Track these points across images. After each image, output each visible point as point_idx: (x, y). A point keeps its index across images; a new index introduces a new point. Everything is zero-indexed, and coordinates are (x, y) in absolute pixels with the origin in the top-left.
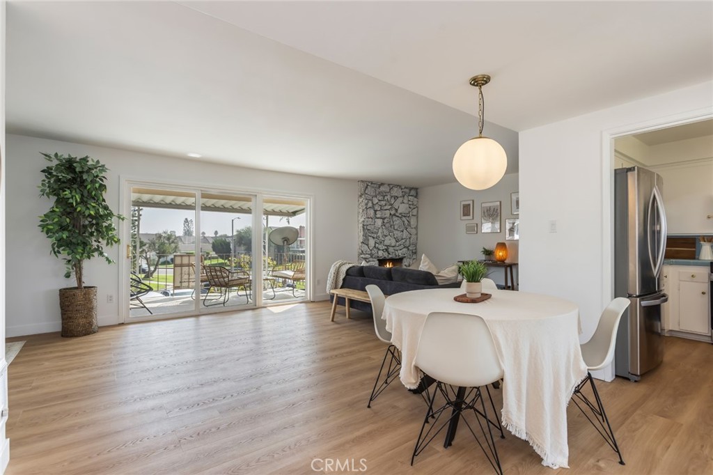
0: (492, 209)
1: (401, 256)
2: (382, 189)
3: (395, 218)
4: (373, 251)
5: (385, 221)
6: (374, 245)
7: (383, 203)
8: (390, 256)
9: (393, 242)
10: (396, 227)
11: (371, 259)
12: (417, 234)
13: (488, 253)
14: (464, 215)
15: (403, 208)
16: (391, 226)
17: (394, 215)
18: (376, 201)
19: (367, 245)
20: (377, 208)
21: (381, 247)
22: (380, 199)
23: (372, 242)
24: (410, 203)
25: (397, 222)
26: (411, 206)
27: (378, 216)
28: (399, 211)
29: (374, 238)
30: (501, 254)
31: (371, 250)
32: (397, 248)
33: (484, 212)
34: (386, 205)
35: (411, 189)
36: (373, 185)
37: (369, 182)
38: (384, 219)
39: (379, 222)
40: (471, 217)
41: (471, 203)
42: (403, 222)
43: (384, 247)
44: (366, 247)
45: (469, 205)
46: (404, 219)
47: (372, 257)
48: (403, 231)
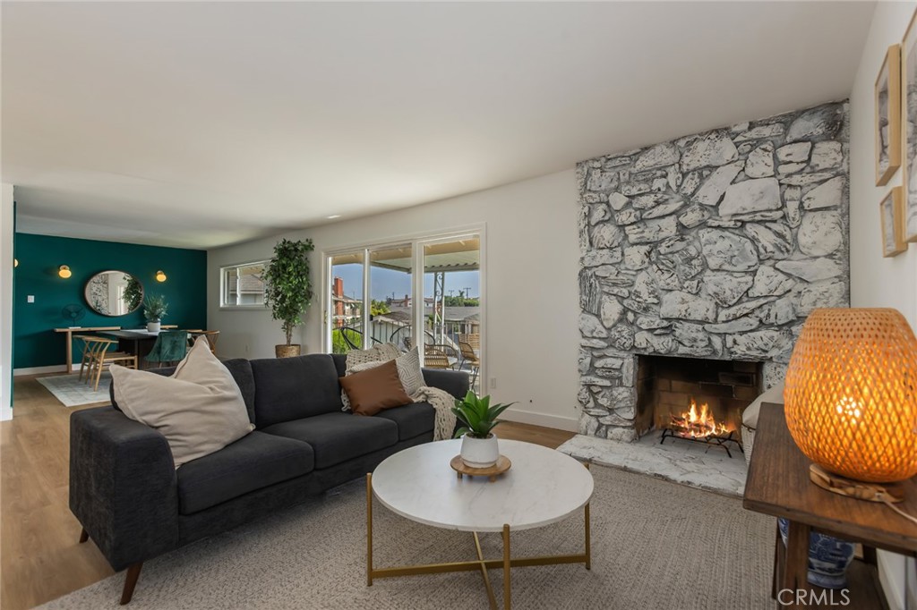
1: (740, 351)
2: (645, 162)
3: (705, 235)
4: (612, 333)
5: (663, 249)
6: (616, 317)
7: (648, 201)
8: (682, 350)
9: (702, 308)
10: (713, 263)
11: (610, 352)
12: (846, 277)
15: (741, 199)
16: (689, 261)
17: (703, 224)
18: (618, 200)
19: (598, 316)
20: (624, 218)
21: (644, 321)
22: (634, 191)
23: (611, 309)
24: (783, 169)
25: (715, 246)
26: (795, 180)
27: (632, 238)
28: (725, 210)
29: (621, 299)
31: (609, 329)
32: (722, 328)
34: (658, 203)
35: (787, 120)
36: (611, 164)
37: (594, 160)
38: (654, 245)
39: (635, 255)
42: (753, 240)
43: (657, 322)
44: (594, 319)
46: (751, 230)
47: (611, 346)
48: (754, 273)
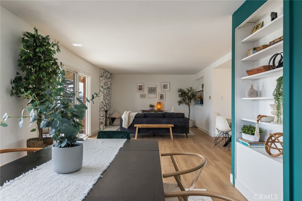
0: (153, 88)
1: (108, 109)
13: (152, 106)
14: (139, 90)
19: (103, 104)
28: (108, 86)
29: (104, 100)
30: (159, 107)
31: (104, 106)
33: (149, 89)
36: (105, 71)
37: (104, 69)
40: (143, 91)
41: (143, 84)
45: (142, 85)
47: (104, 110)
